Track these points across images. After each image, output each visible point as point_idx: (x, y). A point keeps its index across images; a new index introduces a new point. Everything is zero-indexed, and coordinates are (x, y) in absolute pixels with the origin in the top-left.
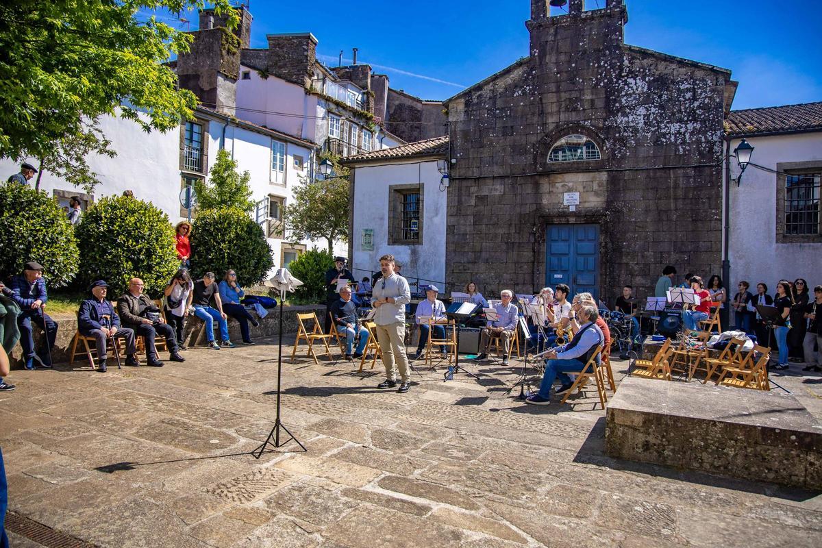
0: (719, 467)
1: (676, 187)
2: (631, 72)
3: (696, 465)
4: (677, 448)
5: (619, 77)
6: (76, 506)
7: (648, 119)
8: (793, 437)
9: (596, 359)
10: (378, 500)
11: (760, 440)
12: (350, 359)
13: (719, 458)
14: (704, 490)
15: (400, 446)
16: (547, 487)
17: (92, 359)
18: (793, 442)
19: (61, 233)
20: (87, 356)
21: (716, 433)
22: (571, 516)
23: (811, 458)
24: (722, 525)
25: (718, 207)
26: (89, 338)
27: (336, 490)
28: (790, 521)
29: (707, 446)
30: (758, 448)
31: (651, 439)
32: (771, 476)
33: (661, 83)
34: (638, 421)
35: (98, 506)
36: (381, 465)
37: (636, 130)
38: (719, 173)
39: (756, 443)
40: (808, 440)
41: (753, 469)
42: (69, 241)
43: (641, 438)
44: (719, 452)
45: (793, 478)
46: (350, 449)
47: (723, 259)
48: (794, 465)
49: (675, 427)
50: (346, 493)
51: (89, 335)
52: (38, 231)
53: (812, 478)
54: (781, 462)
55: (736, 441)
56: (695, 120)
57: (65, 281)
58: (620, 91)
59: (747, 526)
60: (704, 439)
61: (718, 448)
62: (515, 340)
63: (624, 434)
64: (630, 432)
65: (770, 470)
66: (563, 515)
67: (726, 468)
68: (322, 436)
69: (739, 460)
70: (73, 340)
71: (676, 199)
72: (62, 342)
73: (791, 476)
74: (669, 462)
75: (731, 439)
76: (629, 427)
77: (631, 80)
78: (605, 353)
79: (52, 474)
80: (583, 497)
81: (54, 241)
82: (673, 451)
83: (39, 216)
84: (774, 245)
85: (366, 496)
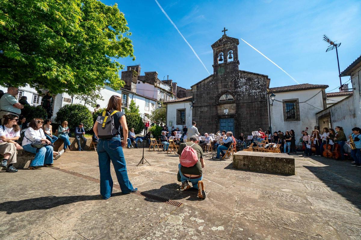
0: (265, 169)
1: (255, 107)
2: (241, 77)
3: (258, 169)
4: (253, 165)
5: (238, 78)
6: (89, 172)
7: (246, 89)
8: (285, 160)
9: (231, 147)
10: (169, 173)
11: (275, 161)
12: (165, 151)
13: (265, 167)
14: (259, 174)
15: (176, 165)
16: (215, 173)
17: (95, 149)
18: (285, 161)
19: (89, 116)
20: (94, 148)
21: (263, 160)
22: (221, 178)
23: (290, 165)
24: (264, 180)
25: (267, 112)
26: (95, 143)
27: (157, 171)
28: (283, 179)
29: (261, 164)
30: (275, 164)
31: (246, 163)
32: (279, 171)
33: (249, 79)
34: (242, 158)
35: (95, 172)
36: (170, 168)
37: (243, 92)
38: (267, 103)
39: (275, 162)
40: (289, 160)
41: (274, 170)
42: (91, 119)
43: (243, 162)
44: (264, 165)
45: (285, 171)
46: (162, 165)
47: (269, 126)
48: (285, 168)
49: (252, 159)
50: (160, 172)
51: (96, 142)
52: (83, 115)
53: (291, 171)
54: (281, 167)
55: (269, 162)
56: (259, 89)
57: (89, 129)
58: (238, 82)
59: (271, 180)
60: (260, 162)
61: (264, 164)
62: (210, 147)
63: (238, 162)
64: (240, 161)
65: (279, 169)
66: (219, 177)
67: (266, 170)
68: (155, 163)
69: (270, 167)
70: (91, 144)
71: (255, 110)
72: (88, 144)
73: (284, 171)
74: (251, 169)
75: (267, 162)
76: (239, 160)
77: (241, 79)
78: (234, 146)
79: (84, 167)
80: (225, 175)
81: (87, 118)
82: (252, 166)
83: (84, 112)
84: (284, 122)
85: (165, 173)
